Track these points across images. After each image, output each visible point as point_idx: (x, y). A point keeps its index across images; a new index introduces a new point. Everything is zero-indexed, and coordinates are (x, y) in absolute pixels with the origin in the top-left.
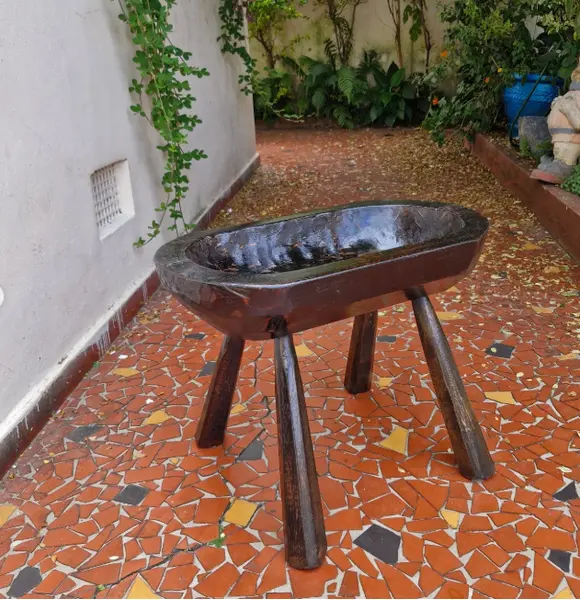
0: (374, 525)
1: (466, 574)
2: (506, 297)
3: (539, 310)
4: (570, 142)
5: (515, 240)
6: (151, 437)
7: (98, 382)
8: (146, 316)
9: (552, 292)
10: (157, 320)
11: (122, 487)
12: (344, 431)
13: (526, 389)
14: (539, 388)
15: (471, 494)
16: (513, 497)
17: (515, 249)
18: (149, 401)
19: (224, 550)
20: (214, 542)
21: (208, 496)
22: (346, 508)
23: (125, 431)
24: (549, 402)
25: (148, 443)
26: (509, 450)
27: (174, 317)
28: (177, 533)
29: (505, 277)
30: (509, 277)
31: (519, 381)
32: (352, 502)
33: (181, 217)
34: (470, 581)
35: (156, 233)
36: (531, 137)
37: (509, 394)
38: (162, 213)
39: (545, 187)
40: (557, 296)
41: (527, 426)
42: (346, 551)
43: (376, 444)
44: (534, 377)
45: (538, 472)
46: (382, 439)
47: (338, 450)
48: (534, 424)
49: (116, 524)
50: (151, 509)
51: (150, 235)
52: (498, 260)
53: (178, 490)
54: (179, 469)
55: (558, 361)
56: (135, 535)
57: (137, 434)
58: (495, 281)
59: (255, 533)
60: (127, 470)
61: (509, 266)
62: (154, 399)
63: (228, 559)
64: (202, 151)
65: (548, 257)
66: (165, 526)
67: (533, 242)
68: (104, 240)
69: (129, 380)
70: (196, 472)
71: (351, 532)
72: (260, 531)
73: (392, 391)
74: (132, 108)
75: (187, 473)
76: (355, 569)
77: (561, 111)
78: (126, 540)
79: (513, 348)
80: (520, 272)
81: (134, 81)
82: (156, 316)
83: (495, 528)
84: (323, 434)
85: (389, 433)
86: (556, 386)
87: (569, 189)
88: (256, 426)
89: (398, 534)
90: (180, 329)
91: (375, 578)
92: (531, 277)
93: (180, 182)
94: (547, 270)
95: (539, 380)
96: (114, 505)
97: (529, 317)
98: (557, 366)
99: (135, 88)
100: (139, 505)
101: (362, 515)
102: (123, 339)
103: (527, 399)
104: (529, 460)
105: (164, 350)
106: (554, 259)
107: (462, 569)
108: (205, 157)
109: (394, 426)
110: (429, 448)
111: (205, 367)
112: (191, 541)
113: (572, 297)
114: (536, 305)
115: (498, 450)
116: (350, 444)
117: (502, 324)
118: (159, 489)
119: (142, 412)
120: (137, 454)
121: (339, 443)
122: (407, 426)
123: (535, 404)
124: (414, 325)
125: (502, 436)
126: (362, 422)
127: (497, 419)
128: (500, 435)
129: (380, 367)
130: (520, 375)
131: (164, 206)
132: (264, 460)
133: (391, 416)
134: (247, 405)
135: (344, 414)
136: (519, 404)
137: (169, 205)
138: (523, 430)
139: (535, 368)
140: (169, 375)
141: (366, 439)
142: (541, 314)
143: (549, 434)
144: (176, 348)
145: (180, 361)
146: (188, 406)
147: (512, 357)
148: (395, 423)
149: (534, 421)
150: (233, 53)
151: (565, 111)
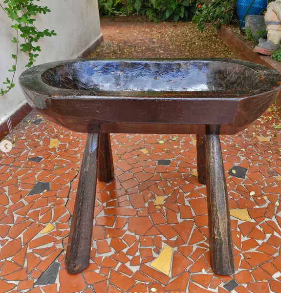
3: (261, 139)
4: (278, 30)
9: (268, 125)
10: (14, 146)
12: (125, 251)
13: (257, 207)
14: (266, 205)
24: (274, 219)
26: (248, 269)
27: (26, 144)
31: (252, 199)
35: (13, 85)
36: (252, 27)
37: (245, 211)
38: (13, 72)
39: (262, 57)
40: (271, 129)
41: (260, 242)
43: (148, 264)
44: (261, 195)
46: (154, 258)
47: (118, 271)
48: (265, 241)
51: (8, 87)
55: (276, 181)
64: (53, 31)
73: (164, 209)
77: (274, 11)
79: (247, 170)
82: (14, 142)
84: (109, 254)
86: (277, 203)
87: (276, 59)
88: (58, 247)
90: (27, 153)
93: (34, 50)
95: (265, 198)
97: (255, 144)
98: (276, 185)
103: (259, 217)
104: (264, 281)
105: (11, 171)
108: (56, 34)
109: (163, 244)
110: (188, 268)
111: (36, 186)
114: (258, 135)
115: (240, 270)
116: (128, 264)
117: (239, 150)
121: (120, 264)
122: (172, 244)
123: (264, 221)
124: (182, 151)
125: (243, 254)
126: (139, 241)
127: (238, 236)
128: (241, 252)
129: (157, 186)
130: (252, 193)
131: (14, 67)
132: (56, 284)
133: (161, 234)
134: (56, 224)
135: (128, 233)
136: (253, 221)
137: (26, 66)
138: (258, 247)
139: (262, 187)
140: (7, 193)
141: (141, 259)
142: (262, 142)
143: (276, 251)
144: (19, 169)
145: (19, 181)
146: (12, 225)
147: (246, 177)
148: (165, 242)
149: (265, 237)
151: (276, 10)
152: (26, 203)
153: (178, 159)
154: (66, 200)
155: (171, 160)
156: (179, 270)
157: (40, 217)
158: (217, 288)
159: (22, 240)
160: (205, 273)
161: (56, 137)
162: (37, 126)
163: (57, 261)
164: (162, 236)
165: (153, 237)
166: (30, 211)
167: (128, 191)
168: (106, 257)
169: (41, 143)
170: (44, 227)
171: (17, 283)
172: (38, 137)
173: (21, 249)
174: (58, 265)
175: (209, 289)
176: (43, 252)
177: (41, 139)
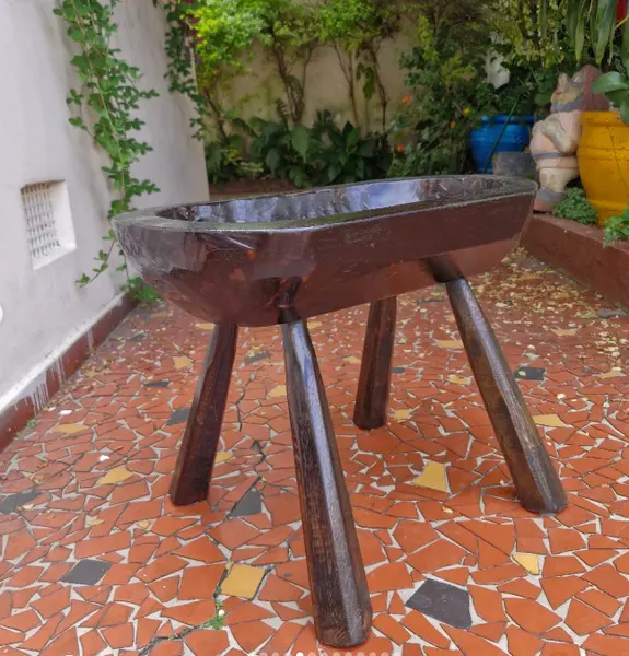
0: (429, 581)
1: (568, 630)
2: (519, 322)
3: (560, 332)
4: (558, 167)
5: (511, 272)
6: (109, 498)
7: (34, 442)
8: (93, 368)
9: (568, 315)
10: (107, 371)
11: (72, 564)
12: (364, 471)
13: (573, 411)
14: (589, 408)
15: (545, 530)
16: (598, 530)
17: (514, 280)
18: (103, 458)
19: (225, 632)
20: (212, 623)
21: (193, 563)
22: (387, 562)
23: (73, 495)
24: (604, 422)
25: (105, 507)
26: (575, 477)
27: (129, 367)
28: (155, 616)
29: (511, 304)
30: (515, 304)
31: (561, 403)
32: (392, 555)
34: (578, 640)
35: (104, 267)
37: (554, 417)
38: (110, 241)
39: (535, 216)
40: (577, 320)
42: (398, 618)
43: (408, 483)
44: (577, 397)
45: (619, 498)
46: (413, 477)
47: (360, 493)
48: (596, 446)
49: (66, 612)
50: (115, 587)
51: (95, 270)
52: (498, 290)
53: (152, 560)
54: (151, 534)
55: (599, 380)
56: (95, 624)
57: (89, 497)
58: (502, 309)
59: (267, 606)
60: (78, 541)
61: (512, 294)
62: (110, 455)
63: (234, 644)
64: (154, 184)
65: (552, 284)
66: (137, 608)
67: (531, 273)
68: (38, 270)
69: (74, 437)
70: (175, 535)
71: (399, 592)
72: (273, 603)
73: (413, 423)
74: (71, 120)
75: (161, 538)
76: (415, 639)
77: (545, 134)
78: (81, 632)
79: (544, 370)
80: (525, 299)
81: (73, 92)
82: (106, 367)
83: (589, 569)
85: (421, 470)
86: (606, 405)
87: (562, 215)
88: (248, 474)
89: (465, 589)
90: (137, 378)
91: (447, 648)
92: (540, 303)
94: (555, 296)
95: (585, 399)
96: (62, 587)
97: (551, 340)
98: (600, 385)
99: (73, 98)
100: (98, 584)
101: (410, 569)
102: (65, 393)
103: (579, 421)
104: (602, 486)
105: (118, 401)
106: (559, 285)
107: (561, 625)
108: (158, 190)
109: (425, 461)
110: (476, 482)
111: (173, 415)
112: (176, 625)
113: (593, 319)
114: (555, 328)
115: (562, 478)
116: (374, 485)
117: (524, 348)
118: (125, 562)
119: (94, 471)
120: (91, 521)
121: (360, 486)
122: (442, 460)
123: (589, 425)
124: (422, 355)
125: (562, 462)
126: (384, 459)
127: (549, 444)
128: (558, 461)
130: (561, 396)
131: (112, 233)
132: (264, 514)
133: (418, 450)
134: (233, 451)
135: (360, 452)
136: (570, 426)
138: (584, 453)
139: (576, 388)
140: (127, 427)
141: (394, 479)
142: (564, 336)
143: (617, 455)
144: (134, 398)
145: (140, 411)
147: (546, 379)
148: (426, 458)
149: (594, 443)
150: (182, 92)
152: (168, 435)
153: (417, 366)
154: (238, 425)
155: (405, 367)
156: (462, 485)
160: (506, 485)
161: (182, 354)
162: (140, 344)
163: (254, 490)
164: (420, 452)
167: (342, 407)
169: (158, 363)
172: (148, 357)
174: (257, 494)
177: (155, 359)
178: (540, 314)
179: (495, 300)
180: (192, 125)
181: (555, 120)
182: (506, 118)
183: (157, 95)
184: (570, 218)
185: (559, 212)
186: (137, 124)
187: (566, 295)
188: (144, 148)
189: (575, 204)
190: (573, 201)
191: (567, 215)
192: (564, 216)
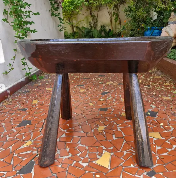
2: (151, 93)
3: (165, 98)
5: (151, 75)
8: (6, 102)
9: (168, 92)
10: (10, 103)
12: (78, 155)
13: (166, 131)
14: (172, 130)
17: (152, 78)
26: (163, 165)
27: (18, 102)
29: (150, 86)
30: (151, 87)
31: (162, 127)
33: (27, 64)
35: (13, 69)
37: (158, 133)
40: (170, 93)
43: (94, 162)
44: (168, 125)
46: (98, 159)
47: (74, 166)
48: (173, 149)
51: (9, 69)
52: (146, 81)
58: (146, 88)
61: (151, 83)
65: (165, 80)
67: (158, 76)
73: (104, 133)
74: (3, 19)
77: (166, 32)
79: (157, 113)
80: (155, 85)
81: (5, 10)
82: (10, 102)
84: (68, 157)
88: (34, 153)
92: (159, 87)
94: (165, 84)
95: (171, 126)
97: (161, 100)
99: (5, 12)
103: (167, 136)
105: (7, 115)
106: (167, 81)
109: (104, 151)
110: (121, 164)
111: (21, 123)
114: (163, 96)
115: (157, 165)
116: (80, 162)
117: (151, 103)
121: (75, 162)
122: (110, 151)
123: (171, 139)
124: (115, 104)
125: (158, 156)
126: (88, 149)
127: (154, 147)
128: (157, 155)
129: (99, 121)
130: (162, 124)
131: (14, 58)
132: (32, 174)
133: (103, 145)
134: (34, 141)
135: (80, 145)
136: (164, 138)
137: (21, 60)
138: (168, 152)
139: (168, 121)
140: (4, 126)
141: (89, 160)
144: (13, 114)
145: (12, 120)
146: (5, 142)
147: (157, 116)
148: (105, 150)
149: (172, 147)
150: (55, 16)
151: (167, 31)
152: (15, 131)
153: (112, 108)
154: (41, 129)
155: (108, 108)
156: (115, 165)
157: (24, 138)
158: (142, 175)
159: (11, 150)
160: (133, 167)
161: (37, 99)
162: (26, 94)
163: (33, 161)
164: (103, 147)
165: (97, 147)
166: (18, 135)
167: (81, 124)
168: (66, 158)
169: (27, 102)
170: (26, 143)
171: (5, 173)
172: (26, 99)
173: (10, 154)
174: (34, 163)
175: (136, 176)
176: (24, 156)
177: (27, 100)
178: (159, 91)
179: (145, 85)
180: (58, 27)
181: (169, 27)
182: (154, 28)
183: (39, 14)
184: (172, 59)
185: (169, 57)
186: (31, 23)
187: (168, 84)
188: (34, 31)
189: (174, 54)
190: (174, 53)
191: (171, 58)
192: (170, 58)
